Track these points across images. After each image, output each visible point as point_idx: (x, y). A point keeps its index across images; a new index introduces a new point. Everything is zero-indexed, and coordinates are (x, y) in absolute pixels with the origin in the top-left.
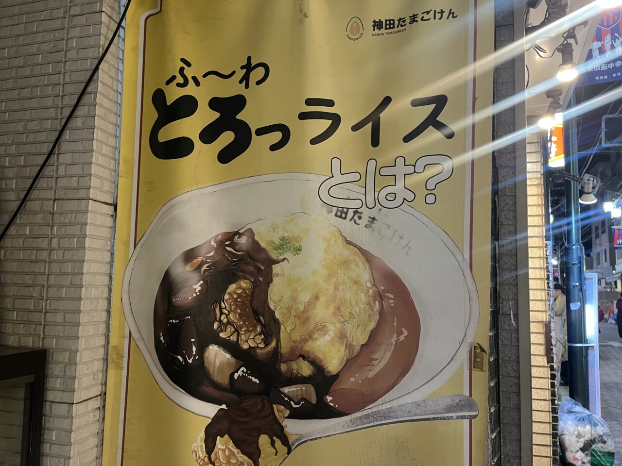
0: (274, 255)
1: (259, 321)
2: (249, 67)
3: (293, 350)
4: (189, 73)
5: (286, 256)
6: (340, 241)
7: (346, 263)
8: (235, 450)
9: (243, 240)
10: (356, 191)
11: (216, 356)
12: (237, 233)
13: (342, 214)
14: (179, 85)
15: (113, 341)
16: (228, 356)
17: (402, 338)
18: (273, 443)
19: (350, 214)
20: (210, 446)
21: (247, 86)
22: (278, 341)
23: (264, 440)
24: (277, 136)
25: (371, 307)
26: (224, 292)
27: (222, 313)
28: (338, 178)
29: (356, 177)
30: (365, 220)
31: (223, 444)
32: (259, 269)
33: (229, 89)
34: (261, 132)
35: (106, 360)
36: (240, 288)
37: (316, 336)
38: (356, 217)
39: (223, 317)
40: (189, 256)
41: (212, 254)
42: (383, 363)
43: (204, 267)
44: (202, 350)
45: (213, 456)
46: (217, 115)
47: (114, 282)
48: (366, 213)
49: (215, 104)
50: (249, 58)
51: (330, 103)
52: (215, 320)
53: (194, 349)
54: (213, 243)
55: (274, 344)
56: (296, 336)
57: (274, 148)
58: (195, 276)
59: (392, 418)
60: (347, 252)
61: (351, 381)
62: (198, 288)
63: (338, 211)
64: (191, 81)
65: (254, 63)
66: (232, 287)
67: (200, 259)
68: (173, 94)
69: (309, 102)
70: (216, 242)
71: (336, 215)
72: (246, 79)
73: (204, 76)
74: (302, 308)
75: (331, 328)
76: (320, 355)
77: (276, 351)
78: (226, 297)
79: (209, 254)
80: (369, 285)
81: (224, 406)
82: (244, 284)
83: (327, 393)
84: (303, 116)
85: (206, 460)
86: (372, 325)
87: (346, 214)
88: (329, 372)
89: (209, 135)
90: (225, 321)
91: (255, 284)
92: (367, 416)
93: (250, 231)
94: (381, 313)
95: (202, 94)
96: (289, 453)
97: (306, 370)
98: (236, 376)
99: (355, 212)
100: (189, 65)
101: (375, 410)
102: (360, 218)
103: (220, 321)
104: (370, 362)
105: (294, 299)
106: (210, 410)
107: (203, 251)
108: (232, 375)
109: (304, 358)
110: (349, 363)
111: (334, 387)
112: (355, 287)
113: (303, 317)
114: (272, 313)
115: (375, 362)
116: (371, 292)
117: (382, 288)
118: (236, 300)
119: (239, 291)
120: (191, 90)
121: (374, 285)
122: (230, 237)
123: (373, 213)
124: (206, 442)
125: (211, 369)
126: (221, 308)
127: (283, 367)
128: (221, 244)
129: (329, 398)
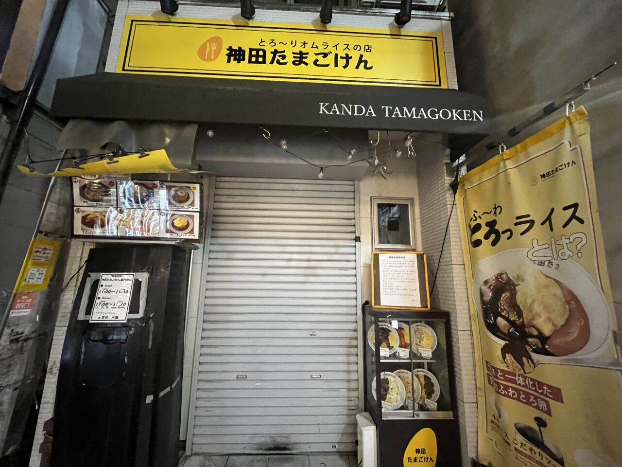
0: (516, 282)
1: (515, 310)
2: (495, 208)
3: (529, 323)
4: (477, 215)
5: (520, 283)
6: (542, 276)
7: (547, 286)
8: (515, 361)
9: (504, 276)
10: (548, 252)
11: (501, 321)
12: (502, 274)
13: (541, 263)
14: (474, 221)
15: (472, 312)
16: (506, 322)
17: (582, 324)
18: (528, 362)
19: (546, 263)
20: (504, 358)
21: (496, 216)
22: (523, 319)
23: (524, 359)
24: (508, 234)
25: (564, 307)
26: (501, 296)
27: (501, 305)
28: (537, 247)
29: (547, 246)
30: (555, 266)
31: (509, 357)
32: (511, 288)
33: (490, 218)
34: (504, 232)
35: (470, 318)
36: (506, 295)
37: (536, 318)
38: (550, 265)
39: (502, 307)
40: (486, 282)
41: (494, 282)
42: (575, 336)
43: (492, 287)
44: (495, 318)
45: (506, 360)
46: (488, 228)
47: (469, 291)
48: (555, 262)
49: (487, 224)
50: (495, 205)
51: (528, 216)
52: (499, 308)
53: (492, 318)
54: (494, 278)
55: (522, 319)
56: (529, 318)
57: (509, 238)
58: (489, 290)
59: (583, 363)
60: (547, 281)
61: (557, 341)
62: (490, 294)
63: (539, 263)
64: (478, 218)
65: (497, 206)
66: (503, 295)
67: (490, 284)
68: (473, 224)
69: (518, 218)
70: (495, 277)
71: (538, 265)
72: (495, 213)
73: (483, 214)
74: (529, 305)
75: (543, 315)
76: (539, 327)
77: (523, 322)
78: (502, 299)
79: (492, 282)
80: (561, 297)
81: (507, 342)
82: (508, 294)
83: (545, 344)
84: (516, 224)
85: (503, 361)
86: (566, 316)
87: (544, 263)
88: (545, 335)
89: (487, 237)
90: (503, 308)
91: (511, 294)
92: (569, 360)
93: (506, 272)
94: (570, 310)
95: (482, 222)
96: (535, 367)
97: (535, 333)
98: (510, 331)
99: (549, 262)
100: (476, 212)
101: (574, 357)
102: (552, 265)
103: (501, 308)
104: (567, 334)
105: (525, 301)
106: (503, 343)
107: (491, 280)
108: (509, 330)
109: (534, 327)
110: (555, 332)
111: (548, 342)
112: (554, 297)
113: (530, 309)
114: (519, 307)
115: (570, 335)
116: (563, 300)
117: (568, 298)
118: (505, 300)
119: (506, 297)
120: (478, 221)
121: (565, 297)
122: (500, 275)
123: (557, 262)
124: (502, 354)
125: (500, 327)
126: (500, 303)
127: (527, 330)
128: (497, 278)
129: (547, 347)
